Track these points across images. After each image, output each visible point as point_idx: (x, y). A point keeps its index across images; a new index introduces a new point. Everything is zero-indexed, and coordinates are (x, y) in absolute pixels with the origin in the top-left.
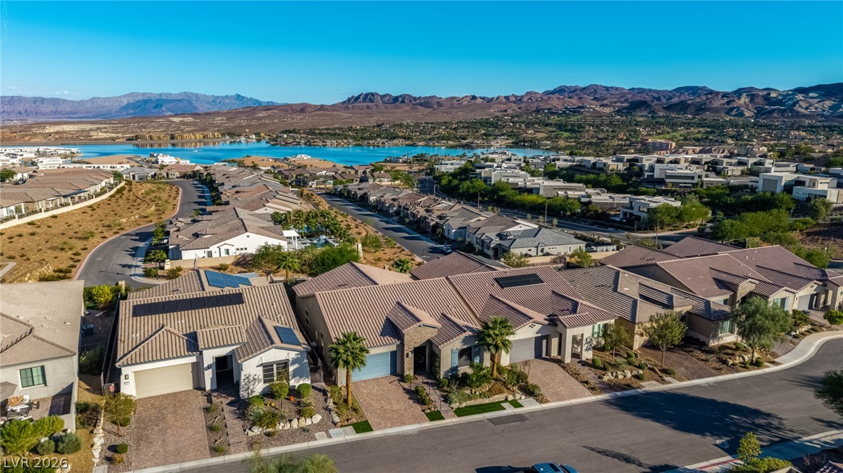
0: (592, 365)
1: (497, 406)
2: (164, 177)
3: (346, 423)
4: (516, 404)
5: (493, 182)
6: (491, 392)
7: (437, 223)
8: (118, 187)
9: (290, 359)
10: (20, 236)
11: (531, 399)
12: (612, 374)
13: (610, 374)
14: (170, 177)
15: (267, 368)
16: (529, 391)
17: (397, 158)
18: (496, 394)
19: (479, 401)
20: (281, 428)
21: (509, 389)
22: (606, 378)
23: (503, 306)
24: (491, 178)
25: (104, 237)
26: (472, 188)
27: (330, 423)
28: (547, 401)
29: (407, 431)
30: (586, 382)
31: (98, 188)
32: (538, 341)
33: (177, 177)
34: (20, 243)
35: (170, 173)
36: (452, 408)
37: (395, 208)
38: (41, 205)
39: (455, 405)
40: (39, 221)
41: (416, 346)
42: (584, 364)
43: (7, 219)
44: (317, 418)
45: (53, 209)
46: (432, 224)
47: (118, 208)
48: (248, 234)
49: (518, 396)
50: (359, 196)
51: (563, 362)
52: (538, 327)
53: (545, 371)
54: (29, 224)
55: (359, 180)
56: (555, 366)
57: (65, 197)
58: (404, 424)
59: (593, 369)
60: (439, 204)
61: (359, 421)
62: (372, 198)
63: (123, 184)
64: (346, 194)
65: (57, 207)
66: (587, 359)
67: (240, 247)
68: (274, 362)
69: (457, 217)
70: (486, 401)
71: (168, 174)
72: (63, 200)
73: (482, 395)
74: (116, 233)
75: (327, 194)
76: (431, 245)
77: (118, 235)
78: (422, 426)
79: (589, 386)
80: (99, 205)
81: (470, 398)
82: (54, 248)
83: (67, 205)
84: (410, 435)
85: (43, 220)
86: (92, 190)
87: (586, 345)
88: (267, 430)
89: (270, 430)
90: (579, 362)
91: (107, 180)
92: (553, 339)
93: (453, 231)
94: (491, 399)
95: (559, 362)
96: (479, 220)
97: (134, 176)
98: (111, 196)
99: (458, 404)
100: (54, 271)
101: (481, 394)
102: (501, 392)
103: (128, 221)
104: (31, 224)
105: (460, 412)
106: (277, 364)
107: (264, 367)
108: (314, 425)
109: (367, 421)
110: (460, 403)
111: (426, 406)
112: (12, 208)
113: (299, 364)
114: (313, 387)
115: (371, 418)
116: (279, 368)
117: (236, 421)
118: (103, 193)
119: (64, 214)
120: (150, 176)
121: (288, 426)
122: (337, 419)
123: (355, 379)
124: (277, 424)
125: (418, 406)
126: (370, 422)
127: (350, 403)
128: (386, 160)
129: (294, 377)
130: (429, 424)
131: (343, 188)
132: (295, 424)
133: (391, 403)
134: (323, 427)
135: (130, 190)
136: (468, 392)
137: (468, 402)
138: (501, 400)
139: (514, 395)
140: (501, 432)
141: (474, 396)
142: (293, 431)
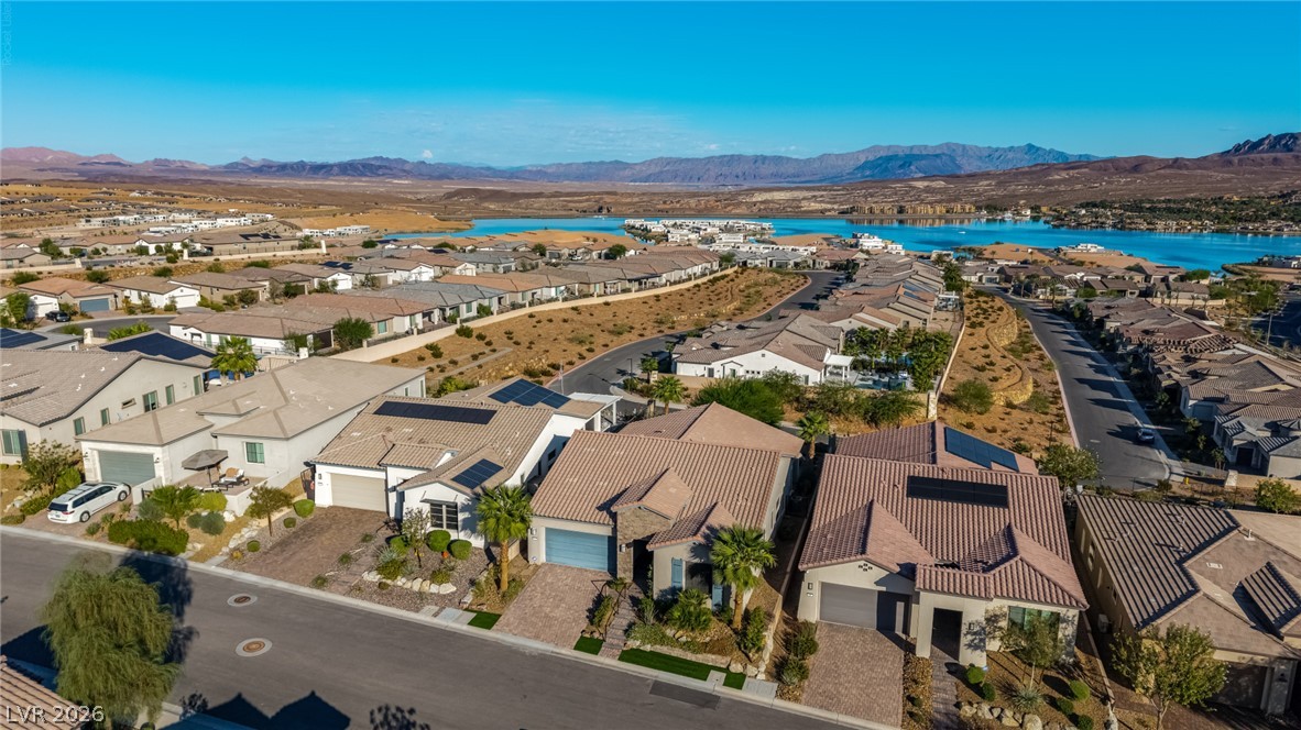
1: (701, 671)
2: (809, 266)
3: (474, 607)
4: (735, 681)
6: (706, 648)
7: (1177, 383)
8: (719, 274)
9: (459, 504)
10: (550, 321)
11: (772, 686)
12: (992, 708)
13: (987, 707)
14: (817, 266)
15: (436, 507)
17: (1287, 259)
19: (677, 652)
20: (399, 583)
21: (746, 655)
22: (967, 711)
25: (641, 335)
27: (457, 600)
28: (796, 700)
29: (525, 647)
30: (917, 702)
31: (684, 274)
32: (885, 602)
33: (826, 268)
34: (544, 329)
35: (818, 260)
36: (625, 644)
37: (1130, 348)
38: (599, 289)
39: (634, 644)
40: (586, 307)
41: (637, 538)
42: (956, 670)
43: (550, 300)
44: (448, 588)
45: (612, 294)
46: (1165, 383)
47: (689, 301)
48: (763, 351)
49: (753, 672)
50: (1095, 318)
51: (914, 654)
52: (879, 573)
53: (865, 654)
54: (573, 309)
55: (1137, 292)
57: (630, 281)
58: (537, 637)
59: (962, 686)
60: (1226, 349)
61: (491, 611)
62: (1111, 325)
63: (730, 271)
64: (1077, 314)
65: (616, 293)
67: (750, 369)
68: (445, 502)
69: (1232, 379)
70: (690, 656)
71: (814, 263)
72: (628, 285)
74: (660, 331)
75: (1053, 311)
76: (1134, 420)
77: (660, 335)
78: (558, 651)
79: (914, 710)
80: (670, 294)
82: (571, 340)
83: (628, 291)
84: (523, 654)
85: (591, 306)
86: (675, 276)
88: (384, 580)
89: (389, 582)
90: (947, 665)
91: (709, 265)
92: (913, 605)
93: (1191, 402)
94: (699, 656)
95: (911, 650)
96: (1276, 390)
97: (771, 262)
98: (696, 286)
99: (638, 643)
100: (549, 366)
101: (687, 643)
102: (721, 652)
103: (689, 318)
104: (574, 309)
105: (630, 656)
106: (447, 506)
107: (432, 505)
108: (438, 595)
109: (500, 616)
110: (643, 643)
111: (594, 628)
112: (563, 288)
113: (471, 513)
114: (488, 551)
115: (510, 615)
116: (448, 512)
117: (370, 559)
118: (684, 281)
119: (619, 302)
120: (792, 263)
121: (408, 585)
122: (469, 599)
123: (556, 560)
124: (399, 578)
125: (584, 624)
126: (501, 618)
127: (504, 586)
128: (1260, 260)
129: (464, 528)
130: (568, 652)
131: (1078, 305)
132: (416, 585)
133: (558, 607)
134: (443, 601)
135: (732, 280)
136: (669, 632)
137: (658, 646)
138: (718, 665)
139: (745, 667)
140: (643, 705)
141: (674, 642)
142: (409, 593)
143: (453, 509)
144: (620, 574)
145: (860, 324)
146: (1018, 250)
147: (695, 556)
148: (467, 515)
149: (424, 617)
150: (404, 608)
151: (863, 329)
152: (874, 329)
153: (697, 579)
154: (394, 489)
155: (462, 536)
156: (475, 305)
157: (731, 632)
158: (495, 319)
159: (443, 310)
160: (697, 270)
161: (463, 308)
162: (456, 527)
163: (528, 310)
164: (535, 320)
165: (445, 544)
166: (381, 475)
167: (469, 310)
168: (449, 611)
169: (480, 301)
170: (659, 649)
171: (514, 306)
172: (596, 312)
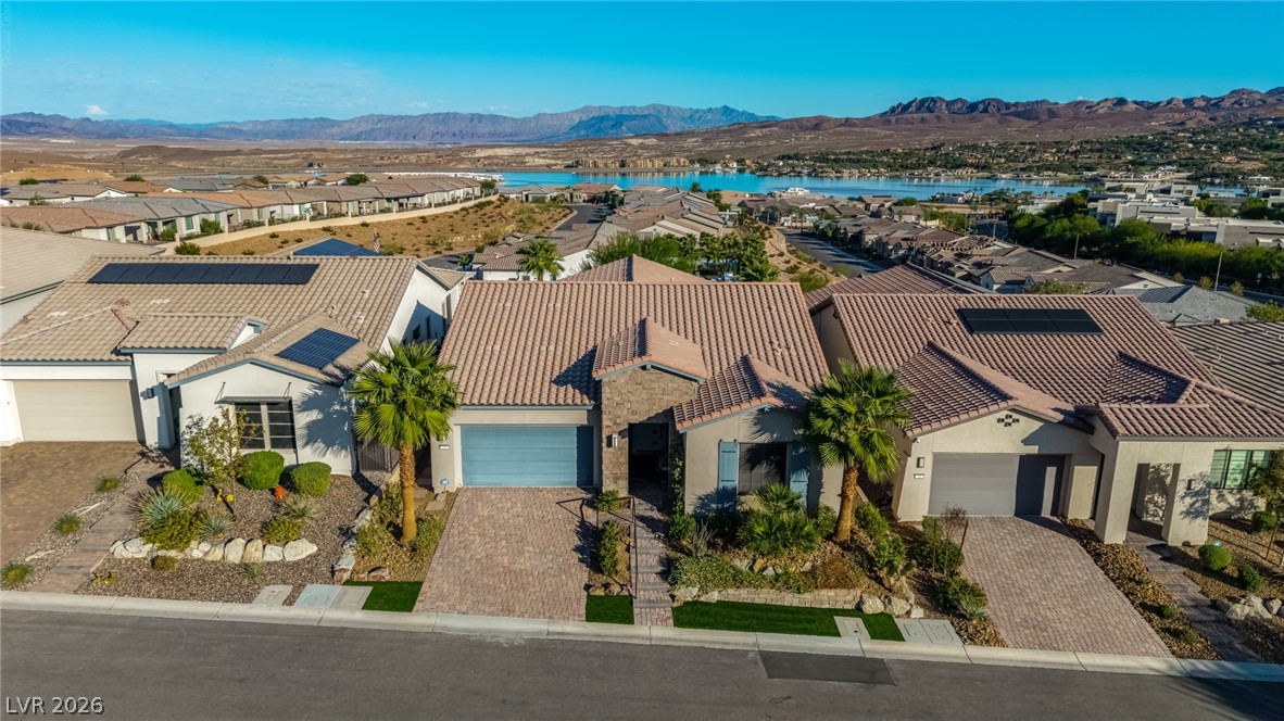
0: (1200, 563)
1: (821, 622)
2: (566, 200)
3: (364, 576)
4: (883, 628)
5: (1117, 223)
6: (813, 579)
7: (969, 274)
8: (483, 200)
9: (295, 399)
11: (944, 624)
12: (1266, 602)
13: (1257, 602)
14: (575, 200)
16: (944, 599)
17: (955, 195)
18: (826, 586)
19: (766, 596)
20: (197, 554)
21: (879, 581)
22: (1240, 611)
23: (946, 368)
24: (1115, 215)
26: (1071, 229)
27: (324, 569)
28: (1000, 643)
29: (495, 633)
30: (1160, 611)
31: (447, 197)
32: (1030, 470)
33: (584, 201)
35: (575, 193)
36: (673, 597)
37: (901, 252)
38: (352, 207)
39: (686, 593)
40: (340, 228)
41: (636, 419)
42: (1173, 556)
43: (294, 219)
44: (301, 550)
45: (369, 215)
46: (958, 275)
47: (461, 223)
48: (587, 250)
49: (898, 606)
50: (850, 235)
51: (1100, 541)
52: (1028, 426)
53: (1029, 553)
54: (324, 229)
56: (1071, 546)
57: (389, 200)
58: (508, 611)
59: (1198, 576)
60: (987, 246)
61: (399, 579)
62: (870, 238)
63: (493, 198)
64: (830, 233)
65: (374, 213)
66: (1186, 544)
68: (265, 399)
69: (1014, 265)
70: (790, 599)
71: (572, 196)
72: (386, 204)
73: (782, 581)
74: (437, 253)
75: (803, 234)
77: (437, 256)
78: (553, 628)
79: (1167, 623)
80: (437, 216)
81: (737, 579)
83: (389, 210)
84: (498, 647)
85: (347, 227)
86: (438, 197)
87: (1188, 500)
88: (161, 553)
89: (173, 553)
90: (1152, 548)
91: (470, 190)
92: (1077, 468)
93: (996, 287)
94: (807, 596)
95: (1087, 538)
96: (1059, 271)
97: (527, 196)
98: (463, 209)
99: (695, 591)
101: (777, 577)
102: (843, 582)
103: (465, 240)
105: (689, 615)
106: (271, 407)
107: (239, 407)
108: (283, 564)
109: (420, 584)
110: (703, 590)
111: (604, 579)
112: (308, 206)
113: (321, 411)
114: (357, 477)
115: (437, 577)
116: (272, 418)
117: (122, 519)
118: (449, 203)
119: (380, 223)
120: (548, 196)
121: (217, 554)
122: (348, 562)
123: (481, 480)
124: (194, 543)
125: (583, 574)
126: (424, 588)
127: (411, 531)
128: (934, 197)
129: (310, 440)
130: (576, 627)
131: (829, 225)
132: (235, 552)
133: (521, 553)
134: (297, 576)
135: (499, 207)
136: (742, 564)
137: (731, 591)
138: (839, 606)
139: (887, 601)
140: (774, 702)
141: (754, 579)
142: (221, 568)
143: (282, 410)
144: (608, 486)
145: (666, 232)
146: (736, 195)
147: (761, 431)
148: (314, 415)
149: (268, 607)
150: (218, 599)
151: (670, 236)
152: (680, 236)
153: (762, 469)
154: (151, 393)
155: (307, 454)
156: (197, 221)
157: (836, 549)
158: (226, 238)
159: (152, 224)
160: (460, 193)
161: (181, 223)
162: (293, 444)
163: (267, 230)
164: (279, 240)
165: (274, 475)
166: (123, 373)
167: (190, 226)
168: (312, 590)
169: (206, 216)
170: (733, 594)
171: (248, 225)
172: (354, 233)
